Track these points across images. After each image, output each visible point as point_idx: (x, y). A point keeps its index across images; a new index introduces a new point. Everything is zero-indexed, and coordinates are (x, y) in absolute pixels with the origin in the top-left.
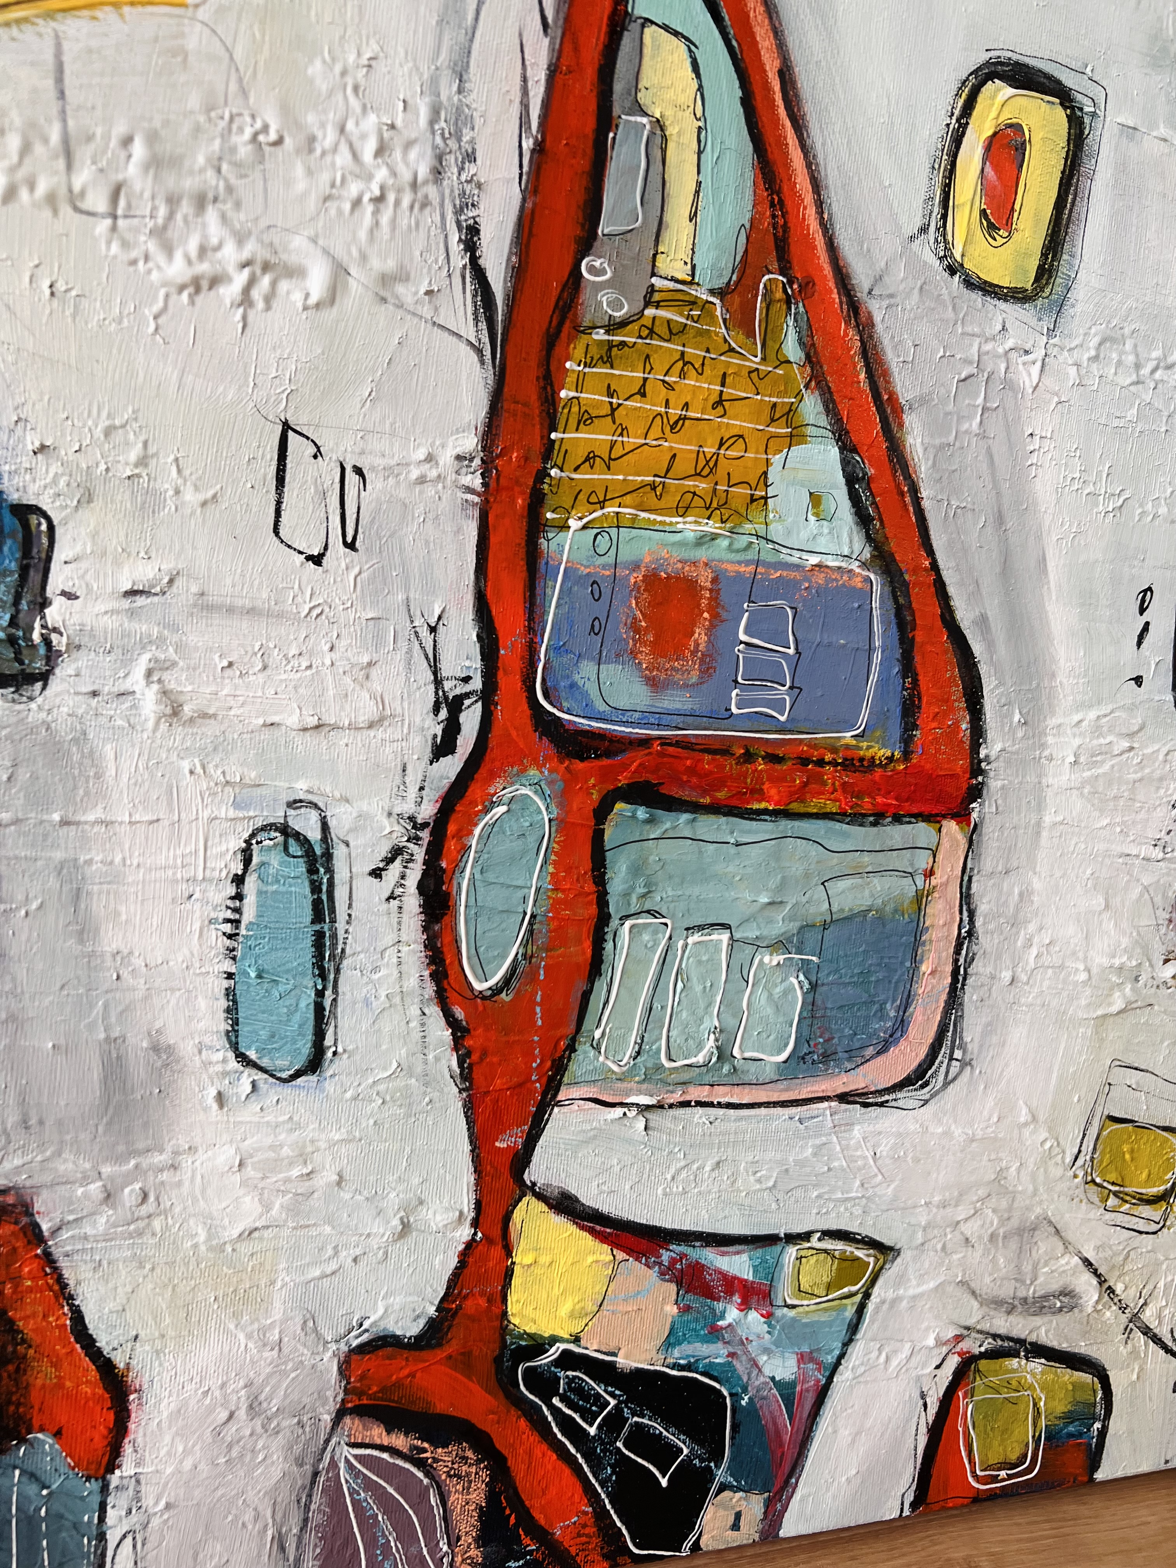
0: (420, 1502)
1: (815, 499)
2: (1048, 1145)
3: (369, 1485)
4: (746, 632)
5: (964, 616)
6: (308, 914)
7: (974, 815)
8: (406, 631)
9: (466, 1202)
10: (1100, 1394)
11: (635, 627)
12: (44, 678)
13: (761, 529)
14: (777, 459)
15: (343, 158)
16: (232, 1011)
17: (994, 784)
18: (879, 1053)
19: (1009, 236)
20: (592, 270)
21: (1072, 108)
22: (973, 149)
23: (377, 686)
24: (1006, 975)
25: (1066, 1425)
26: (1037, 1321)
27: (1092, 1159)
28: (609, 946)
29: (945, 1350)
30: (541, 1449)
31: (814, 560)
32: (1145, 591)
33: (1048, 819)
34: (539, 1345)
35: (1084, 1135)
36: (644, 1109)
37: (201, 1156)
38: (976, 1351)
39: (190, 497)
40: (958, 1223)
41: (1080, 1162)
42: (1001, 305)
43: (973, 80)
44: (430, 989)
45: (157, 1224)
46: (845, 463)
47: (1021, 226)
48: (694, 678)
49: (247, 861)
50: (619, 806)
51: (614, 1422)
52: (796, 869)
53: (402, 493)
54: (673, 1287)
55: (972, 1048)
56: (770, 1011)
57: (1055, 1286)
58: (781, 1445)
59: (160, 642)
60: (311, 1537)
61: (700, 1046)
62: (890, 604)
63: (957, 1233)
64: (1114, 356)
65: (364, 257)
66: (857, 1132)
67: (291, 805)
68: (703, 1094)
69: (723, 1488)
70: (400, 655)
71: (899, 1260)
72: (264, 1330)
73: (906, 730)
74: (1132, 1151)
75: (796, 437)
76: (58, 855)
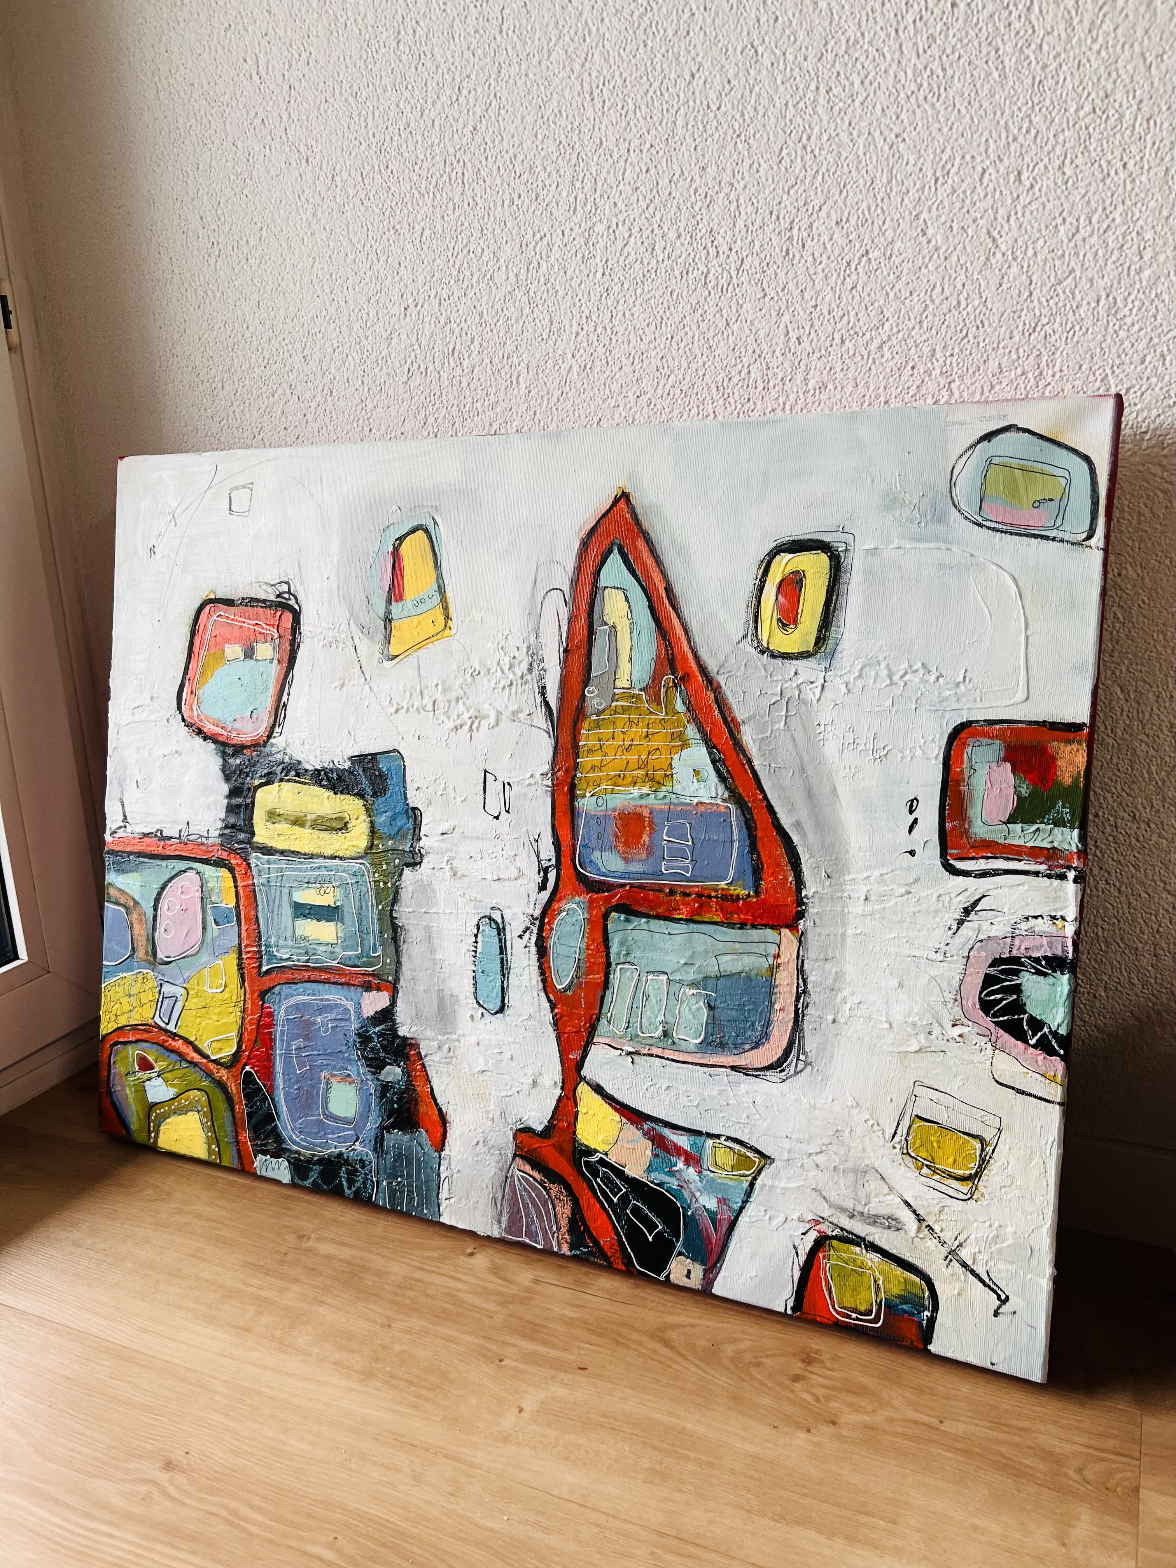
0: (545, 1205)
1: (696, 772)
2: (870, 1123)
3: (526, 1190)
4: (667, 835)
5: (786, 821)
6: (498, 951)
7: (801, 927)
8: (527, 843)
9: (558, 1077)
10: (927, 1294)
11: (617, 837)
12: (420, 863)
13: (670, 789)
14: (676, 757)
15: (499, 673)
16: (475, 984)
17: (813, 910)
18: (752, 1048)
19: (796, 627)
20: (589, 692)
21: (831, 552)
22: (770, 591)
23: (518, 863)
24: (830, 1018)
25: (902, 1304)
26: (872, 1229)
27: (906, 1140)
28: (612, 976)
29: (808, 1226)
30: (593, 1200)
31: (695, 800)
32: (912, 801)
33: (850, 931)
34: (590, 1152)
35: (898, 1124)
36: (629, 1053)
37: (467, 1038)
38: (830, 1234)
39: (459, 799)
40: (810, 1154)
41: (897, 1139)
42: (794, 662)
43: (767, 558)
44: (541, 985)
45: (454, 1061)
46: (710, 754)
47: (803, 619)
48: (644, 857)
49: (478, 929)
50: (613, 914)
51: (624, 1199)
52: (700, 948)
53: (524, 790)
54: (650, 1143)
55: (812, 1056)
56: (690, 1017)
57: (884, 1211)
58: (711, 1243)
59: (451, 850)
60: (505, 1204)
61: (656, 1029)
62: (742, 819)
63: (810, 1159)
64: (873, 673)
65: (506, 707)
66: (743, 1088)
67: (492, 908)
68: (659, 1052)
69: (680, 1254)
70: (525, 851)
71: (774, 1165)
72: (488, 1112)
73: (756, 881)
74: (938, 1142)
75: (685, 745)
76: (424, 924)
